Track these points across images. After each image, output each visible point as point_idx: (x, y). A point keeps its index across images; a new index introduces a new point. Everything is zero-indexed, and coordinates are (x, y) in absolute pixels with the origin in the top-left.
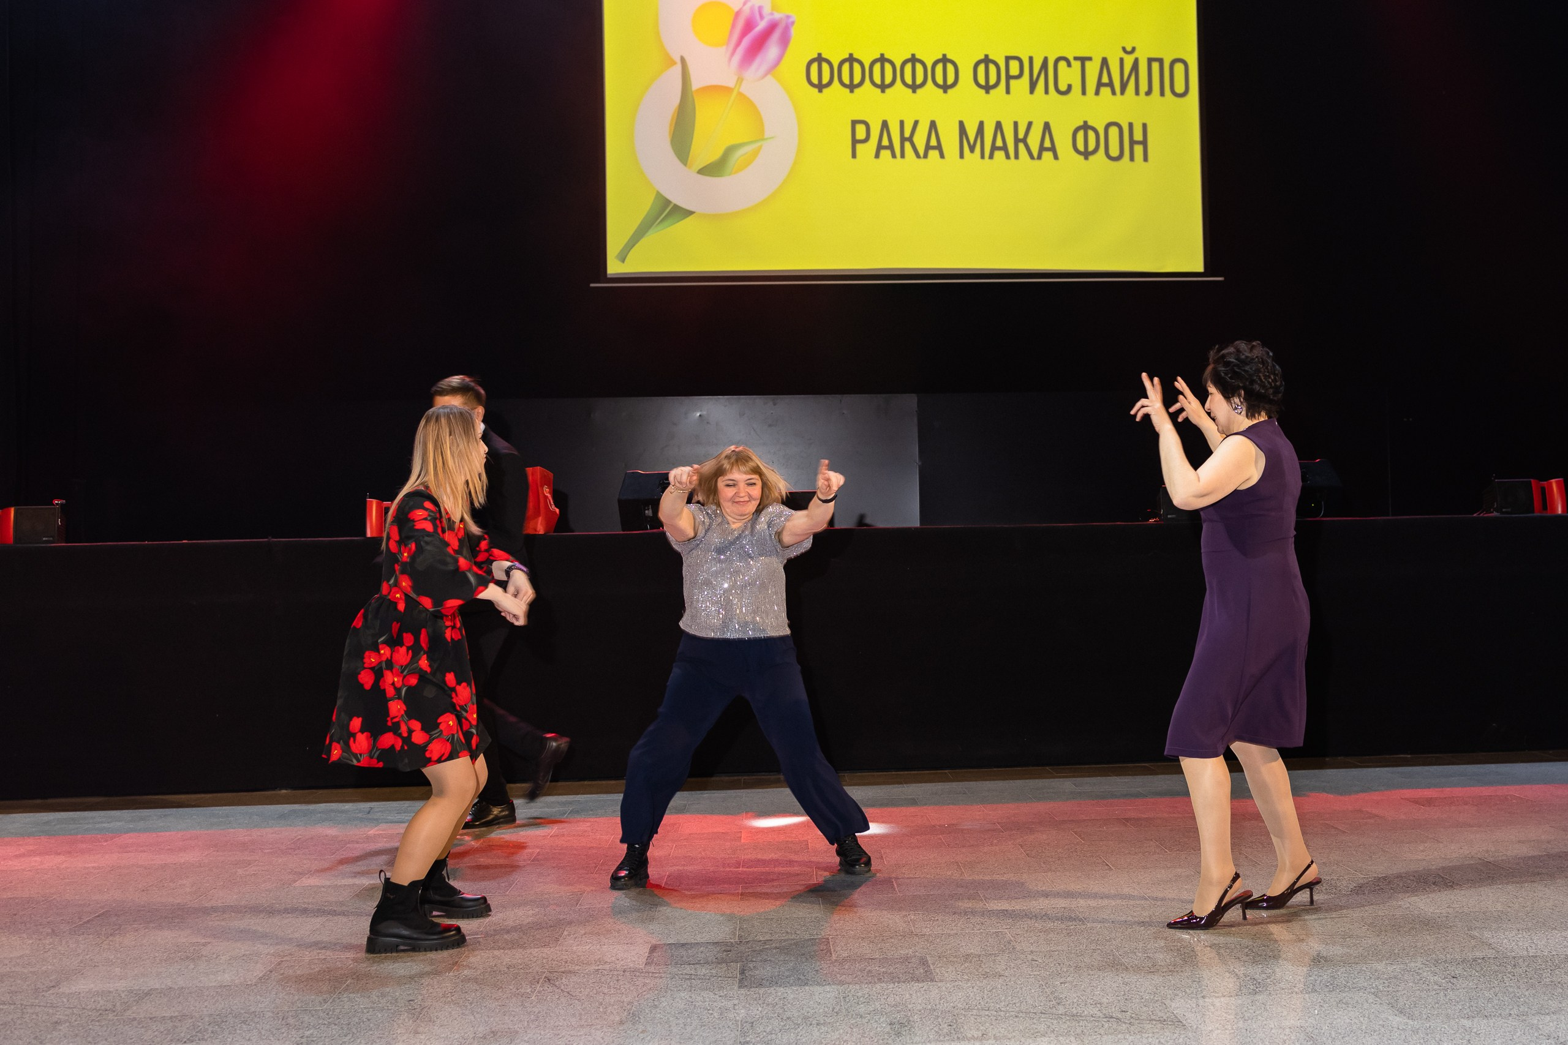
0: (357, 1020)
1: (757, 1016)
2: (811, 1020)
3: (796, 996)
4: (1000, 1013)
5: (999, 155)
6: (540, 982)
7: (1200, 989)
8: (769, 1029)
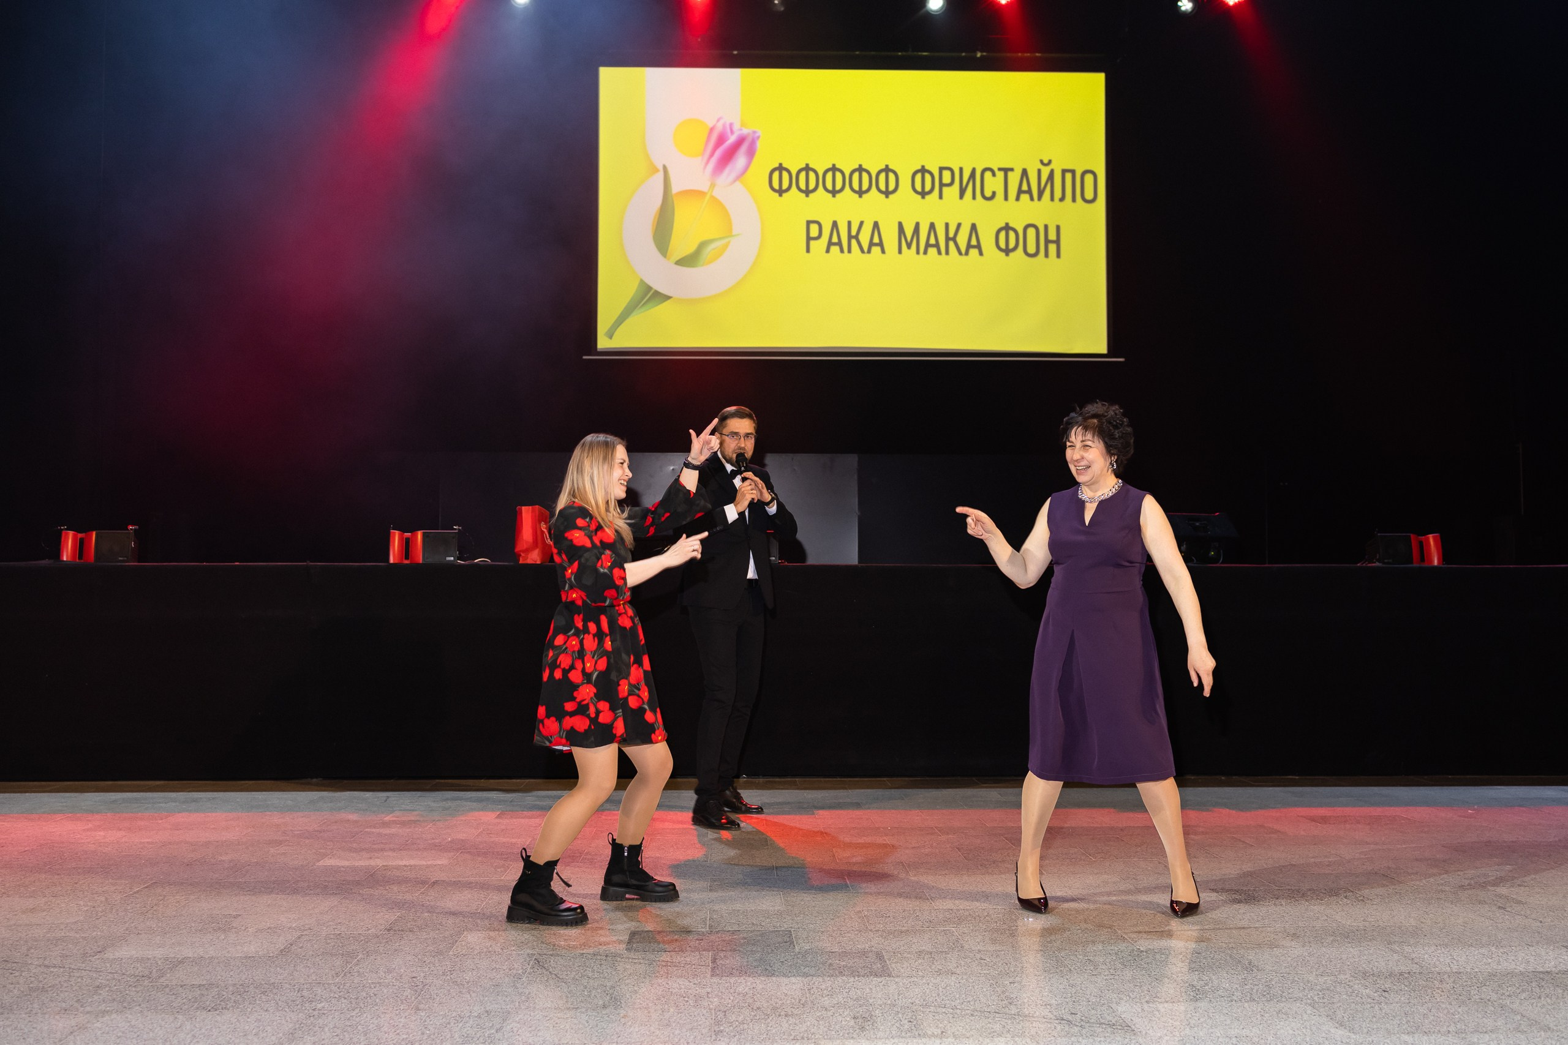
2: (779, 1010)
3: (764, 986)
4: (956, 1011)
5: (932, 251)
6: (530, 964)
7: (1142, 994)
8: (740, 1019)
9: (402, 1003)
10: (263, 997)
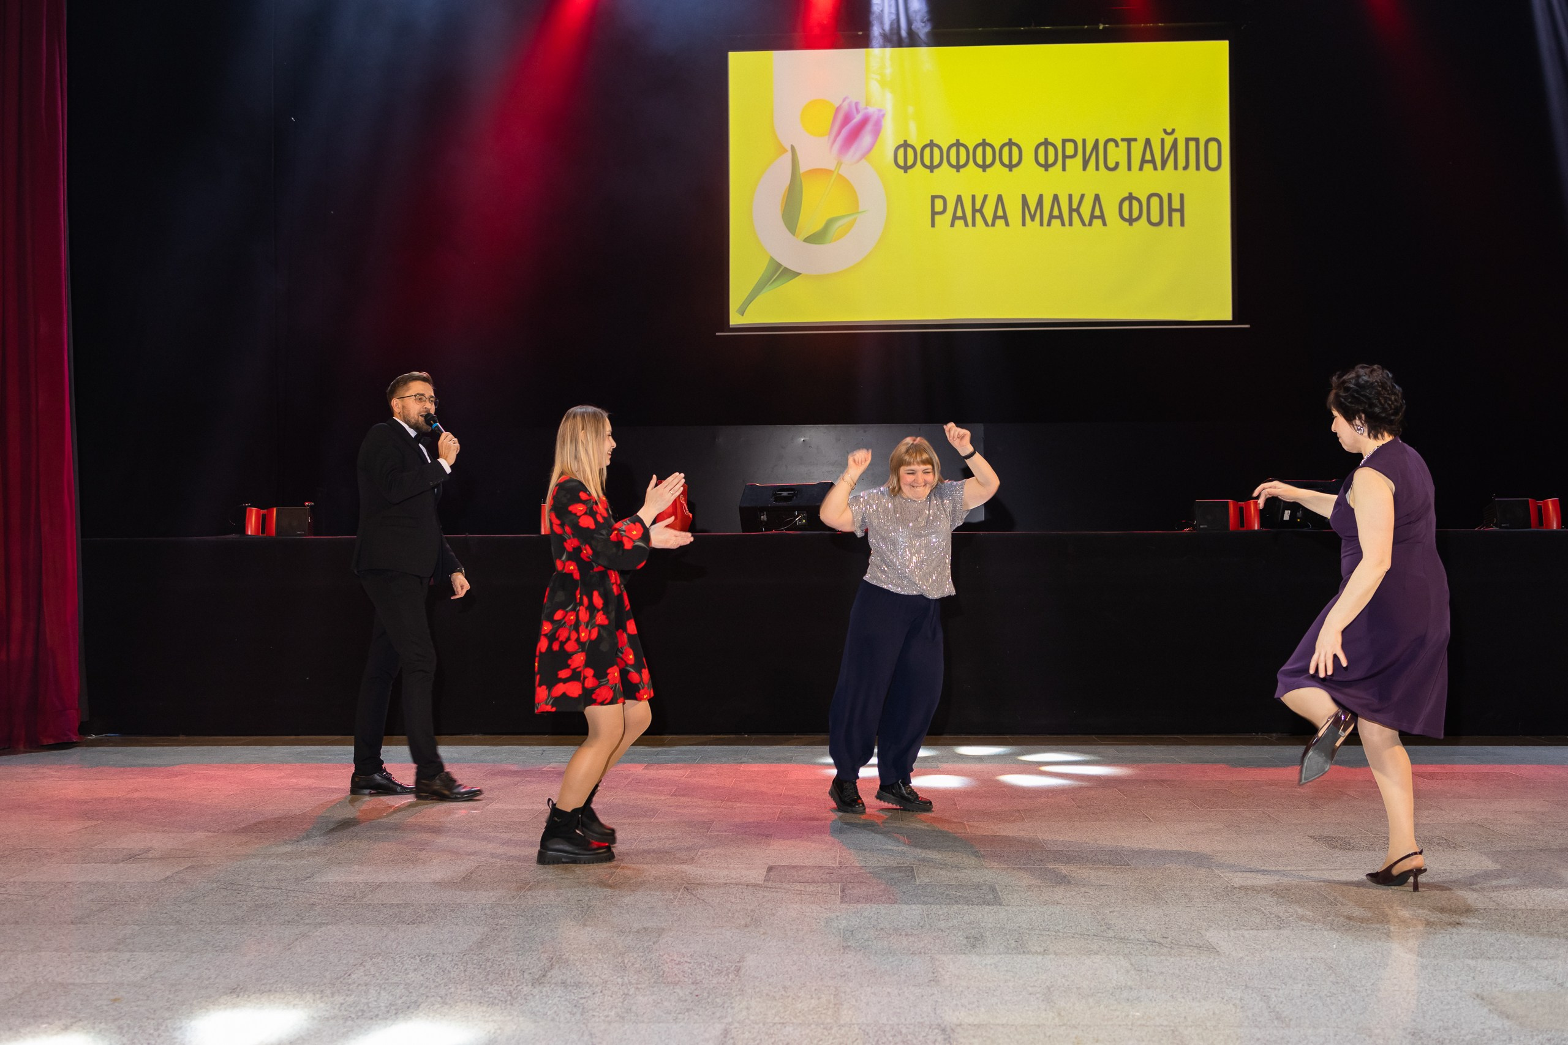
0: (539, 914)
1: (856, 926)
2: (900, 931)
3: (887, 911)
4: (1058, 934)
5: (1056, 223)
6: (680, 891)
7: (1230, 923)
8: (866, 937)
9: (571, 920)
10: (453, 914)
